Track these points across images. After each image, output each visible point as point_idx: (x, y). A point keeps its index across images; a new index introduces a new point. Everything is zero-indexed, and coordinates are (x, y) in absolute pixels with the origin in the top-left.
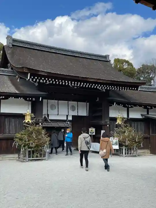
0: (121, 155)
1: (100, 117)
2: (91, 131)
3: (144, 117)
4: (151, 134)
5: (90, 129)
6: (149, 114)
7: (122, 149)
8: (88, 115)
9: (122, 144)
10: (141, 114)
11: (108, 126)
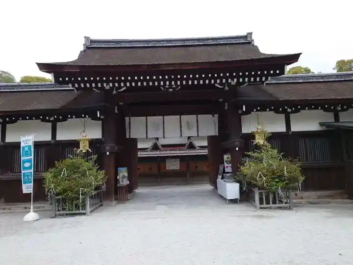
6: (341, 121)
8: (218, 134)
10: (319, 123)
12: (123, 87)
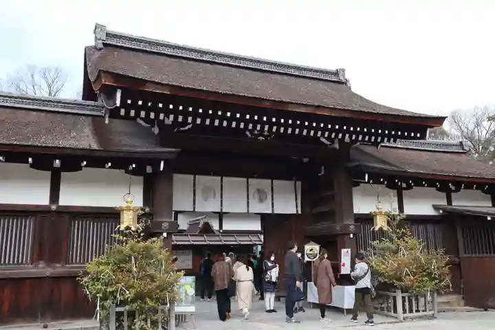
0: (392, 313)
1: (330, 216)
2: (308, 252)
3: (441, 212)
4: (462, 254)
5: (307, 248)
6: (453, 204)
7: (395, 298)
8: (300, 212)
9: (393, 283)
10: (433, 206)
11: (352, 236)
12: (190, 124)
